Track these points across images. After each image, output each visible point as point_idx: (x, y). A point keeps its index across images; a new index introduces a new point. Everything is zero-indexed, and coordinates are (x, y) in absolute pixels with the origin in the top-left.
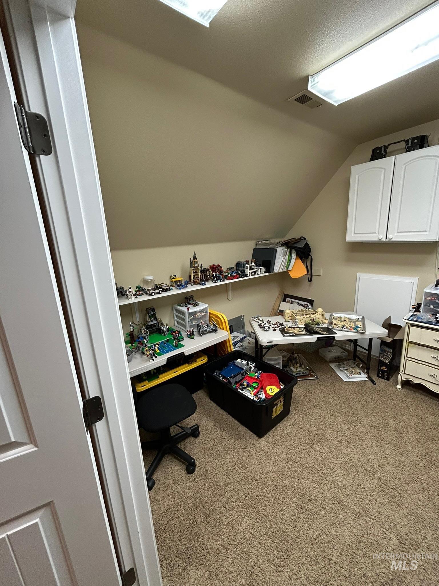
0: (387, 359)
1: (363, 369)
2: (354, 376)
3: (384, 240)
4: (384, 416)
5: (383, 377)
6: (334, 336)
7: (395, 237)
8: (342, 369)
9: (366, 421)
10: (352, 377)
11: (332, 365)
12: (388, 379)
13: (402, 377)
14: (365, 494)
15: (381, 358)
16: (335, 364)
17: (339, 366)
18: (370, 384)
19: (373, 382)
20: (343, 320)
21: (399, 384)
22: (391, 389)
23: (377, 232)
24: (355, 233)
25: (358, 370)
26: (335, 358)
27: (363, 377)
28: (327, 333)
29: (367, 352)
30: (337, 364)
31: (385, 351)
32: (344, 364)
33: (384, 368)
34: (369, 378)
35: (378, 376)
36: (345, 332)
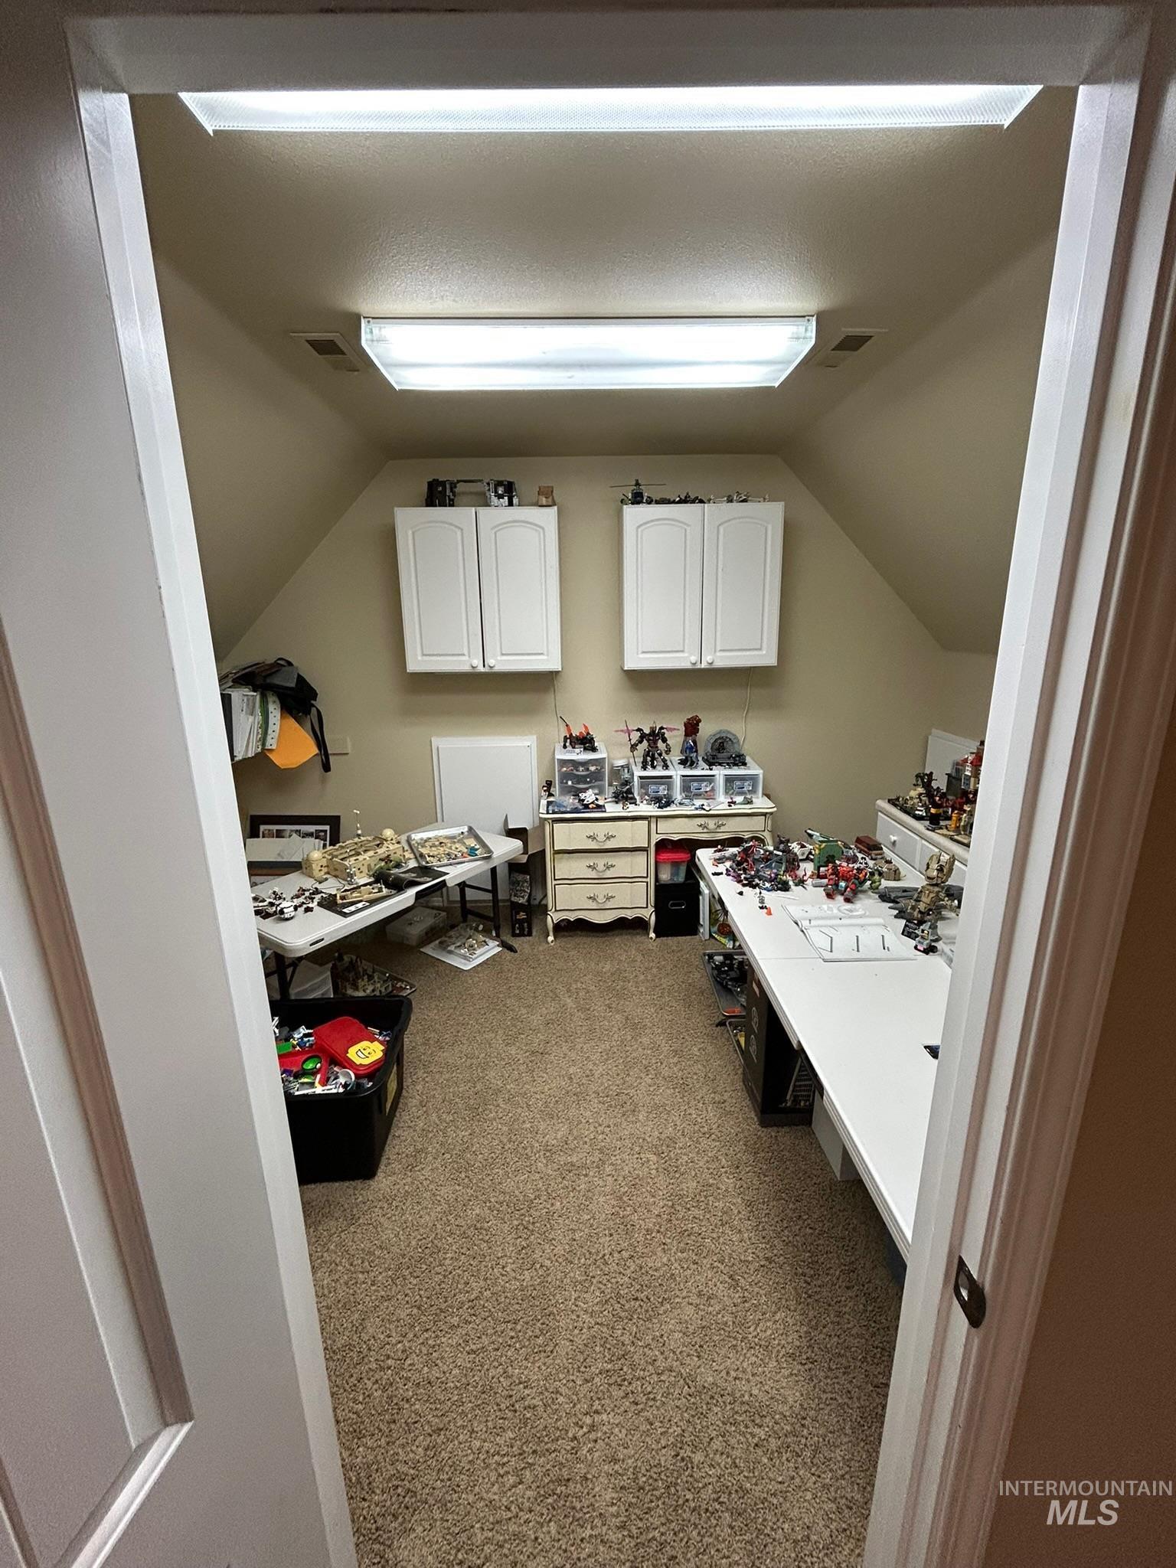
0: (523, 897)
1: (486, 932)
2: (478, 952)
3: (481, 669)
4: (555, 997)
5: (522, 935)
6: (444, 880)
7: (501, 663)
8: (452, 948)
9: (536, 1020)
10: (475, 956)
11: (428, 950)
12: (530, 934)
13: (553, 918)
14: (592, 1129)
15: (514, 899)
16: (432, 945)
17: (443, 946)
18: (508, 954)
19: (511, 949)
20: (437, 843)
21: (551, 933)
22: (541, 948)
23: (466, 653)
24: (425, 653)
25: (481, 938)
26: (427, 933)
27: (492, 948)
28: (428, 879)
29: (489, 896)
30: (437, 942)
31: (518, 883)
32: (450, 937)
33: (522, 915)
34: (504, 945)
35: (514, 935)
36: (459, 866)
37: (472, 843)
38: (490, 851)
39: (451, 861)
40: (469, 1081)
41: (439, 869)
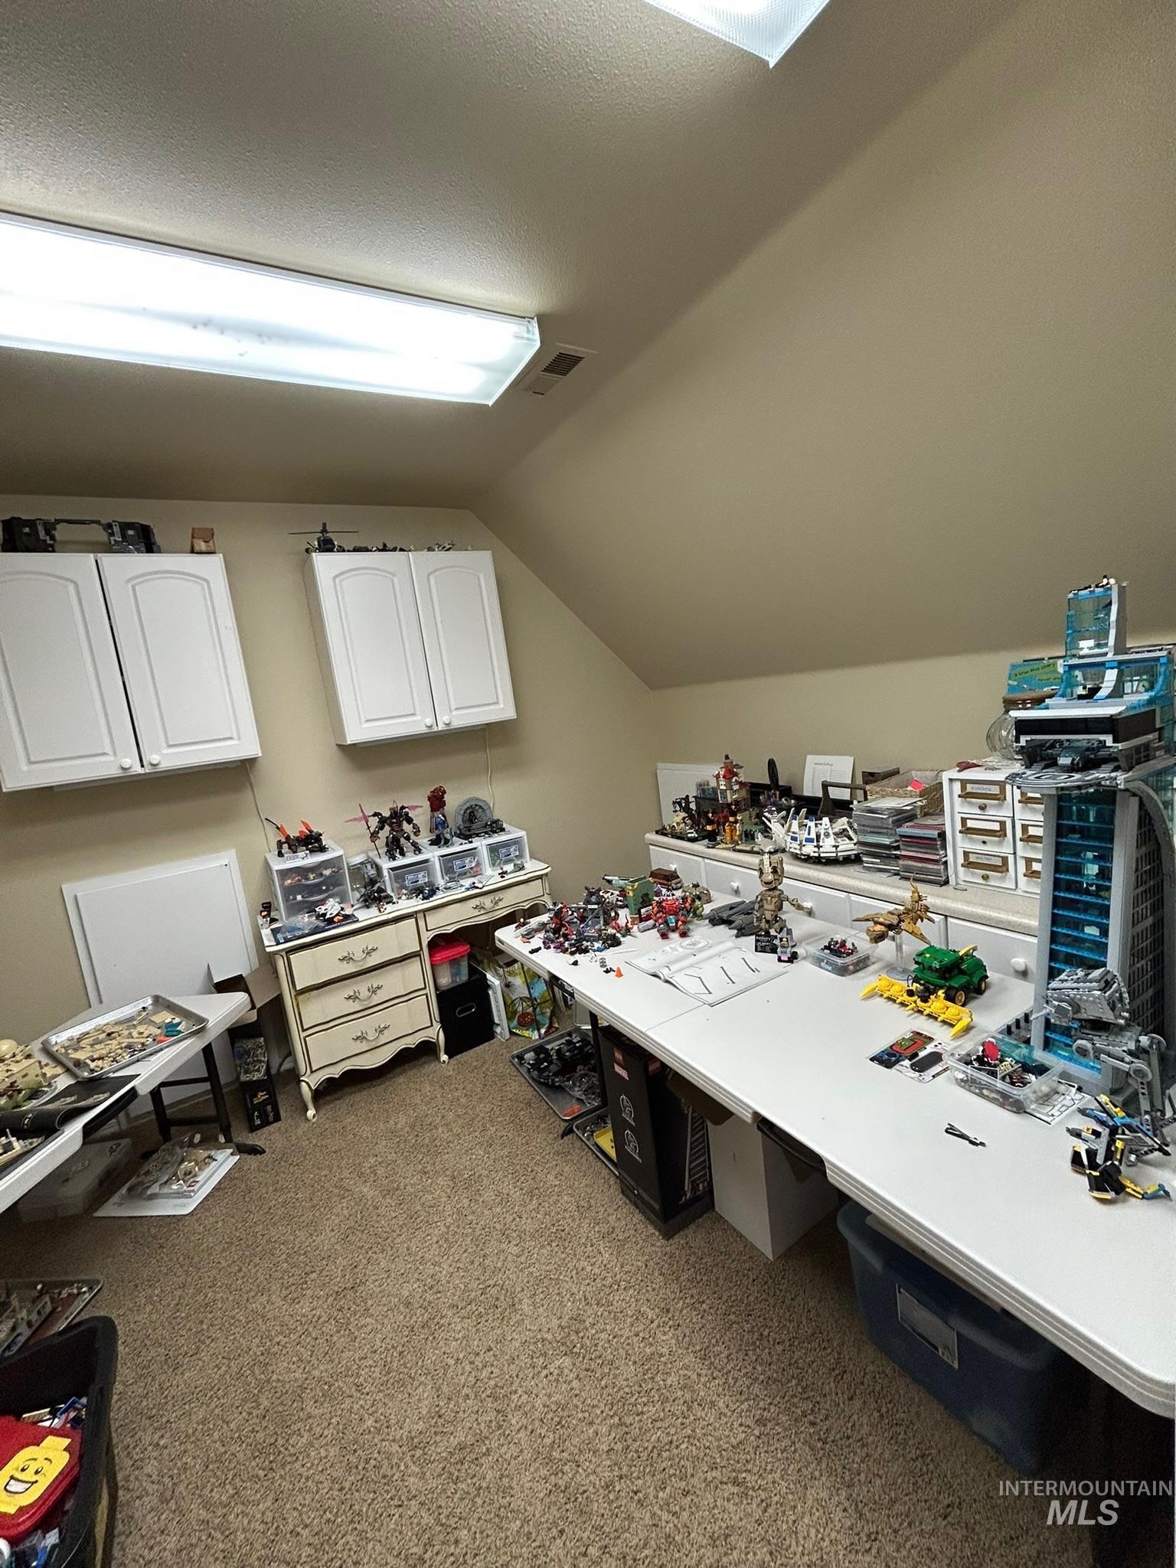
0: (258, 1070)
1: (209, 1141)
2: (200, 1178)
3: (137, 769)
4: (344, 1192)
5: (266, 1123)
6: (133, 1088)
7: (166, 757)
8: (155, 1189)
9: (326, 1239)
10: (198, 1185)
11: (111, 1210)
12: (277, 1118)
13: (310, 1082)
15: (244, 1078)
16: (115, 1198)
17: (138, 1193)
18: (253, 1161)
19: (255, 1151)
21: (310, 1105)
22: (300, 1131)
25: (202, 1153)
26: (101, 1183)
27: (225, 1161)
28: (102, 1097)
29: (207, 1086)
30: (124, 1191)
31: (248, 1053)
32: (148, 1173)
33: (262, 1096)
34: (243, 1149)
35: (253, 1129)
36: (153, 1058)
37: (167, 1017)
38: (201, 1020)
39: (138, 1055)
40: (245, 1400)
41: (117, 1075)
